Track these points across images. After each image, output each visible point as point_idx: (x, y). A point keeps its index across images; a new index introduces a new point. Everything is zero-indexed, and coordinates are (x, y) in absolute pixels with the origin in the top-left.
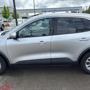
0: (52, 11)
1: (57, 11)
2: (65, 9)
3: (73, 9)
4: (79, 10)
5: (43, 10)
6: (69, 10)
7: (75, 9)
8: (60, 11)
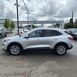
0: (41, 23)
1: (45, 23)
2: (51, 22)
3: (57, 22)
4: (61, 23)
6: (54, 23)
7: (59, 22)
8: (47, 23)
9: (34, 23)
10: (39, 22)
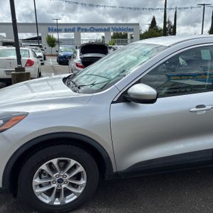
0: (73, 30)
1: (86, 30)
2: (103, 27)
3: (121, 27)
5: (51, 27)
6: (111, 29)
9: (50, 30)
10: (68, 27)
